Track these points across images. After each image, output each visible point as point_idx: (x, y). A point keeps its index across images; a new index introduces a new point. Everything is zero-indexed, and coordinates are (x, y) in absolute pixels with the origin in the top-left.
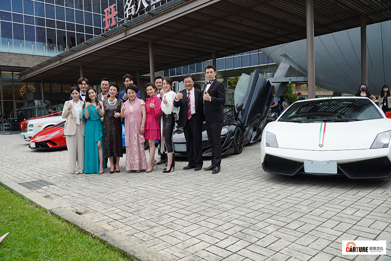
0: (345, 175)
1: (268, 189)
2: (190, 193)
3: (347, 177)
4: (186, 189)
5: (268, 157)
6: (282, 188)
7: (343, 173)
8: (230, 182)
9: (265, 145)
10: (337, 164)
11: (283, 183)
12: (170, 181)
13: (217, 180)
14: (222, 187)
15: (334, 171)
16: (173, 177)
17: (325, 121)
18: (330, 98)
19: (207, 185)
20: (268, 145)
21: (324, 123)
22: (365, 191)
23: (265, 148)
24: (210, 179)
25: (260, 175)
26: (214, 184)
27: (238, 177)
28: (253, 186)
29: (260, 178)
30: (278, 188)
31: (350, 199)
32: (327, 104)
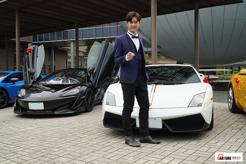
0: (168, 129)
1: (105, 142)
2: (33, 148)
3: (169, 131)
4: (30, 145)
5: (107, 114)
6: (117, 141)
7: (167, 128)
8: (74, 137)
9: (105, 104)
10: (162, 120)
11: (120, 137)
12: (18, 137)
13: (62, 136)
14: (65, 142)
15: (160, 126)
16: (22, 133)
17: (156, 84)
18: (163, 65)
19: (51, 140)
20: (108, 104)
21: (155, 86)
22: (183, 142)
23: (106, 108)
24: (56, 135)
25: (102, 131)
26: (58, 139)
27: (82, 132)
28: (93, 140)
29: (101, 133)
30: (114, 141)
31: (169, 150)
32: (160, 70)
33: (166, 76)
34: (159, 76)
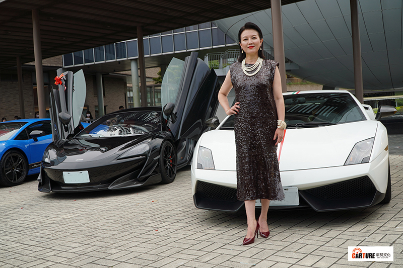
0: (310, 207)
1: (200, 234)
3: (313, 210)
5: (200, 184)
6: (220, 232)
7: (308, 204)
8: (144, 228)
9: (196, 167)
10: (299, 190)
11: (225, 225)
12: (47, 232)
13: (123, 227)
14: (129, 237)
15: (296, 202)
16: (54, 225)
18: (295, 93)
19: (105, 235)
20: (200, 167)
22: (339, 228)
23: (198, 174)
24: (113, 225)
25: (192, 215)
26: (116, 233)
27: (158, 219)
28: (177, 232)
29: (191, 219)
30: (214, 232)
31: (314, 242)
32: (292, 101)
33: (303, 112)
34: (291, 113)
